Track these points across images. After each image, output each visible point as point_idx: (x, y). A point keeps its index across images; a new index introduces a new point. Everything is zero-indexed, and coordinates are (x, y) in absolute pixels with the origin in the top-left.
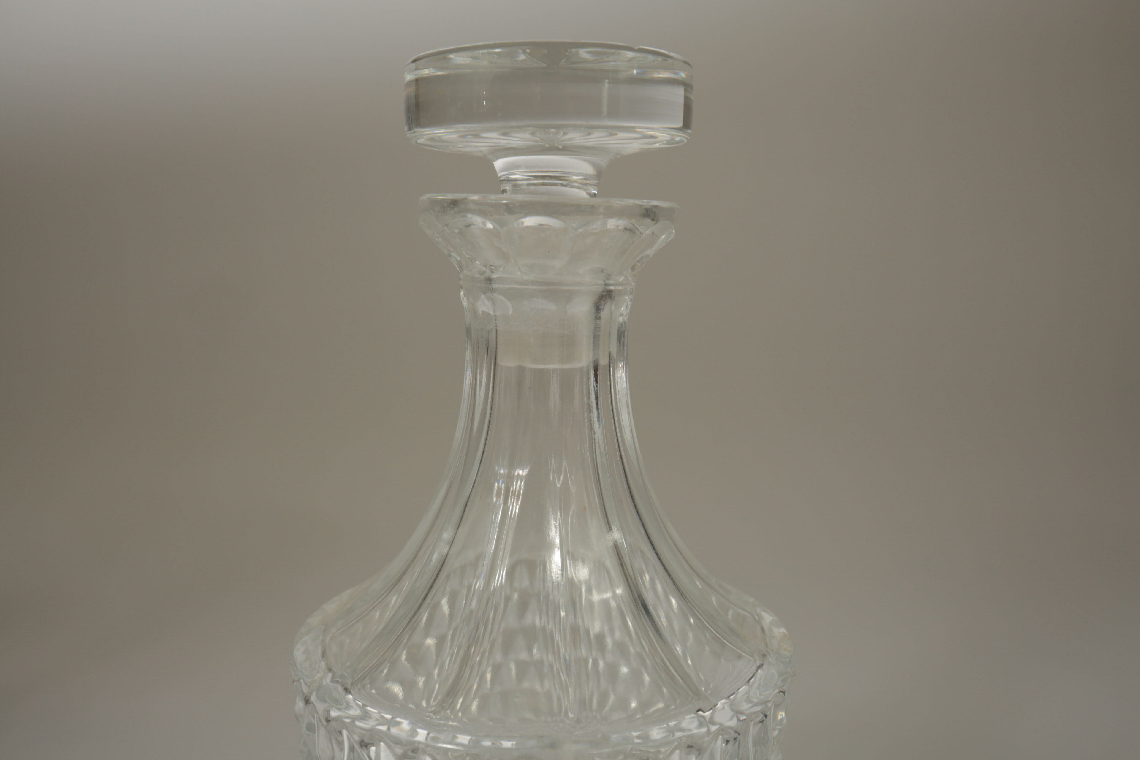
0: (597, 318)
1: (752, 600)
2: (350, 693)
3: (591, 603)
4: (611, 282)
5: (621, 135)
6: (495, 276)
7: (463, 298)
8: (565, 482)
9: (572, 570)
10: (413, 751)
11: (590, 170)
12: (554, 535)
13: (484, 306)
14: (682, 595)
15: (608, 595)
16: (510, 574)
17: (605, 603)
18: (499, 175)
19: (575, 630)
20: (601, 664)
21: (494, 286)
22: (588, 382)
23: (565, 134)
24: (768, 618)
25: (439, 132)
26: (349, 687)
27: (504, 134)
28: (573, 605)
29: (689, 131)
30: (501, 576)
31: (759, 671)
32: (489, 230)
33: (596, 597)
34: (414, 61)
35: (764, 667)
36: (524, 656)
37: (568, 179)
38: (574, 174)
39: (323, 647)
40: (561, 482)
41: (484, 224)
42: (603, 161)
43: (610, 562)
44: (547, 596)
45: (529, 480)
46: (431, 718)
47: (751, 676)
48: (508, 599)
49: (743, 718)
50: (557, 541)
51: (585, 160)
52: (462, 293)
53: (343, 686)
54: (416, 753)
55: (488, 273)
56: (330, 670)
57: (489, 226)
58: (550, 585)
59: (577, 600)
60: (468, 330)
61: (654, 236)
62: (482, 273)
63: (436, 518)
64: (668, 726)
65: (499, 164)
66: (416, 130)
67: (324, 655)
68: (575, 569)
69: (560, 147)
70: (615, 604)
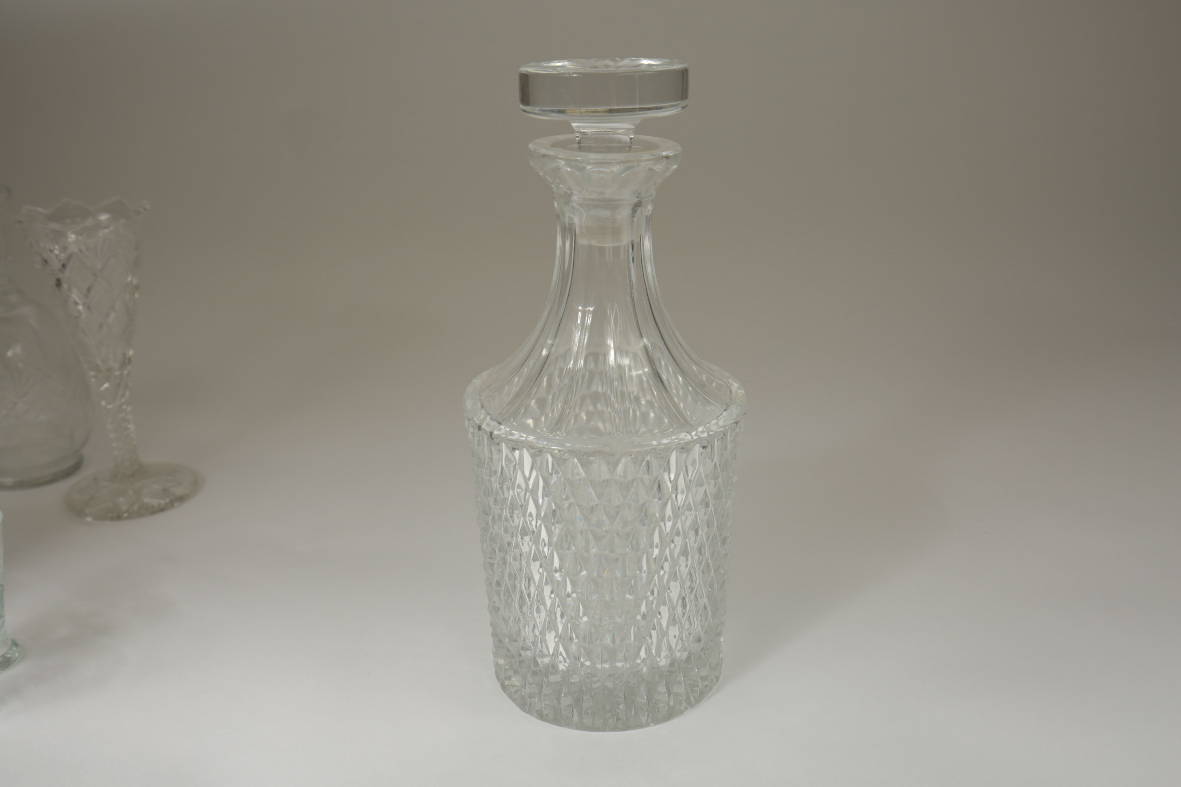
0: (634, 216)
1: (728, 374)
2: (502, 425)
3: (631, 377)
4: (642, 197)
9: (620, 360)
10: (540, 451)
12: (611, 343)
14: (683, 373)
15: (641, 372)
16: (585, 362)
17: (639, 377)
19: (623, 394)
20: (638, 413)
22: (628, 254)
24: (735, 386)
26: (501, 422)
28: (621, 378)
30: (581, 363)
31: (724, 413)
33: (634, 373)
35: (727, 410)
36: (591, 408)
38: (620, 129)
39: (481, 403)
40: (614, 315)
43: (641, 355)
44: (606, 373)
46: (549, 435)
47: (720, 414)
48: (583, 376)
49: (711, 433)
50: (612, 346)
52: (555, 202)
53: (497, 421)
54: (542, 452)
55: (570, 192)
56: (488, 414)
58: (608, 367)
59: (623, 375)
62: (566, 192)
64: (672, 439)
67: (482, 407)
68: (621, 358)
70: (645, 379)
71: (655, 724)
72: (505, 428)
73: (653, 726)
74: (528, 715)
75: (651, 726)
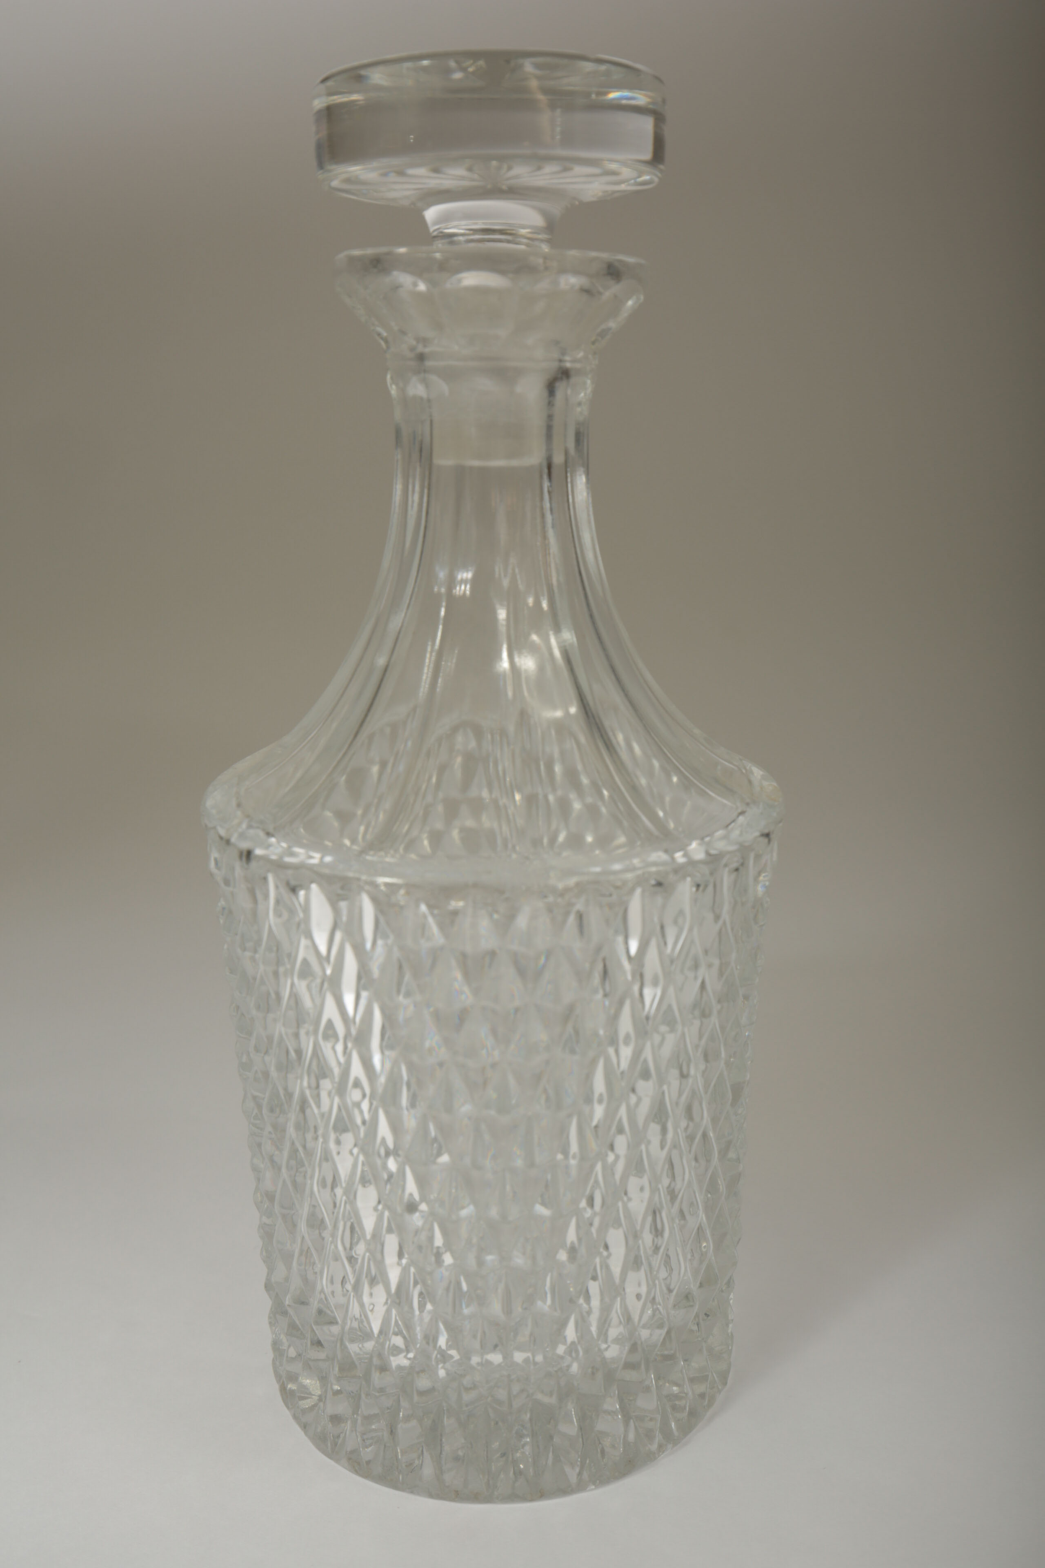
0: (550, 404)
2: (273, 836)
4: (567, 358)
5: (579, 170)
6: (427, 350)
7: (391, 385)
8: (514, 581)
11: (539, 221)
13: (416, 389)
18: (431, 230)
21: (429, 363)
22: (541, 480)
23: (510, 168)
25: (355, 170)
26: (271, 830)
27: (436, 170)
29: (662, 167)
31: (741, 816)
32: (420, 294)
34: (324, 81)
35: (747, 812)
37: (514, 232)
38: (524, 227)
39: (237, 798)
41: (415, 285)
42: (556, 209)
45: (475, 582)
46: (371, 856)
47: (733, 819)
49: (715, 854)
51: (534, 208)
52: (389, 377)
53: (263, 830)
55: (420, 349)
56: (247, 817)
57: (422, 287)
60: (398, 432)
61: (618, 302)
62: (412, 349)
63: (366, 649)
64: (632, 862)
65: (431, 214)
66: (329, 167)
67: (239, 805)
69: (504, 187)
71: (597, 1487)
72: (278, 842)
73: (592, 1490)
74: (332, 1463)
75: (588, 1489)
